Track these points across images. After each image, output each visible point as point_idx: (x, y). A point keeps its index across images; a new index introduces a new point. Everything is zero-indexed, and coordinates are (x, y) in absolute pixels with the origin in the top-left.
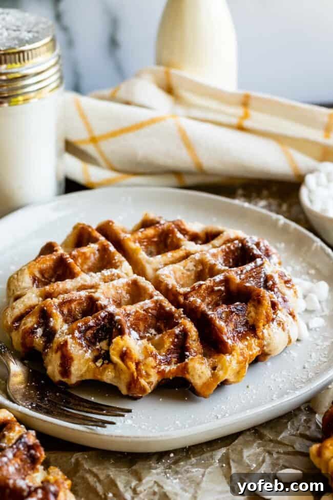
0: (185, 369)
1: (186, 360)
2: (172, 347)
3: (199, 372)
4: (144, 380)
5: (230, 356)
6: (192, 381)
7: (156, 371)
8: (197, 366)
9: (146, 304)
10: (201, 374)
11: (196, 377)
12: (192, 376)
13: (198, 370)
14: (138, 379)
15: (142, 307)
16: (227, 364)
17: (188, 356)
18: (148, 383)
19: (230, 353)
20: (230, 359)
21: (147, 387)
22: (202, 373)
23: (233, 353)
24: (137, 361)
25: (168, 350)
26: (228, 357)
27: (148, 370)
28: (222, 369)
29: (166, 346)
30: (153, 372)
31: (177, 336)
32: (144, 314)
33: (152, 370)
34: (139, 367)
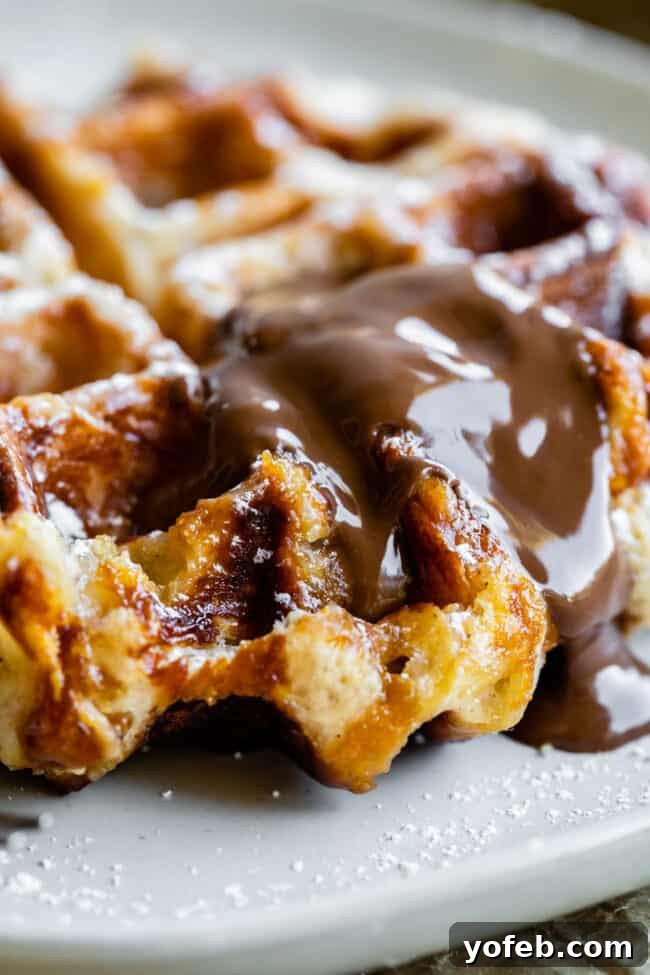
0: (272, 664)
1: (279, 627)
2: (218, 568)
3: (330, 679)
4: (97, 706)
5: (467, 614)
6: (302, 716)
7: (145, 666)
8: (325, 651)
9: (115, 392)
10: (339, 687)
11: (320, 699)
12: (303, 693)
13: (325, 669)
14: (66, 702)
15: (98, 407)
16: (454, 647)
17: (286, 611)
18: (114, 719)
19: (467, 603)
20: (465, 625)
21: (107, 733)
22: (344, 680)
23: (479, 601)
24: (66, 622)
25: (201, 582)
26: (455, 618)
27: (110, 662)
28: (430, 666)
29: (192, 565)
30: (134, 673)
31: (240, 523)
32: (106, 434)
33: (131, 664)
34: (75, 650)
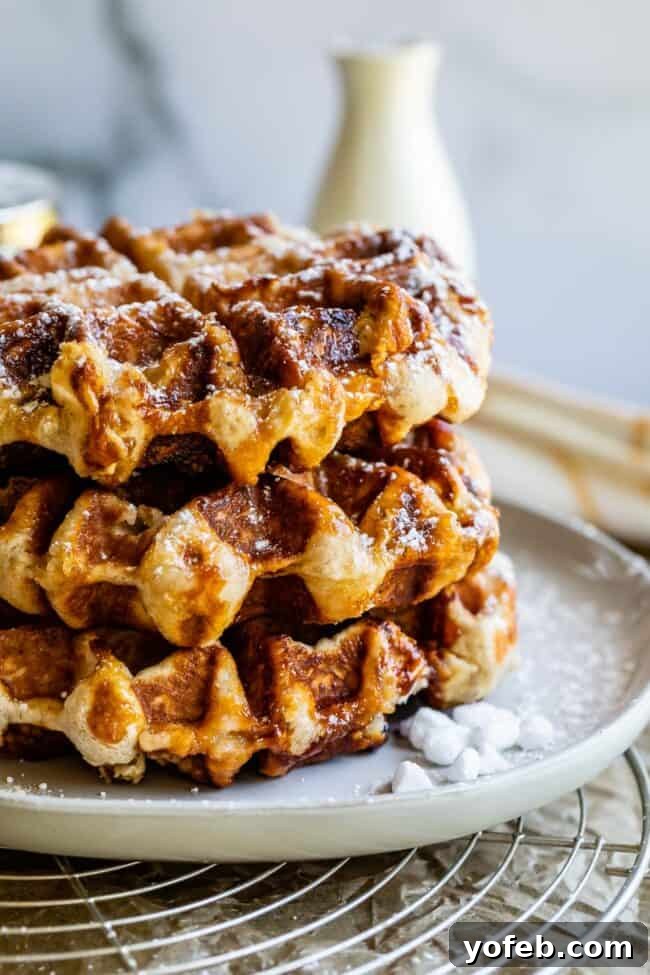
0: (203, 415)
1: (208, 397)
2: (182, 375)
3: (231, 419)
4: (117, 433)
5: (300, 391)
6: (217, 438)
7: (141, 413)
8: (228, 407)
10: (235, 423)
11: (226, 430)
12: (218, 426)
13: (228, 414)
14: (102, 429)
15: (135, 312)
16: (292, 405)
17: (212, 392)
18: (126, 441)
19: (302, 387)
20: (300, 396)
21: (122, 447)
22: (238, 420)
23: (308, 386)
24: (104, 393)
25: (173, 381)
26: (295, 393)
27: (125, 412)
28: (281, 414)
29: (168, 372)
30: (135, 416)
31: (193, 352)
32: (136, 328)
33: (134, 412)
34: (107, 406)
